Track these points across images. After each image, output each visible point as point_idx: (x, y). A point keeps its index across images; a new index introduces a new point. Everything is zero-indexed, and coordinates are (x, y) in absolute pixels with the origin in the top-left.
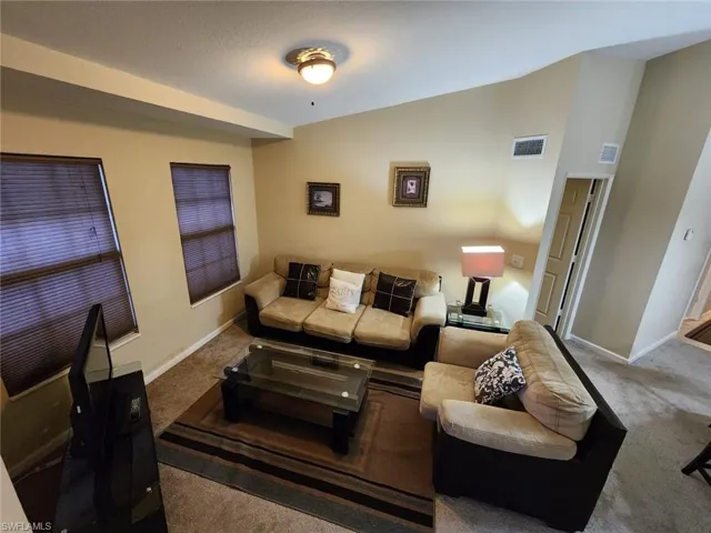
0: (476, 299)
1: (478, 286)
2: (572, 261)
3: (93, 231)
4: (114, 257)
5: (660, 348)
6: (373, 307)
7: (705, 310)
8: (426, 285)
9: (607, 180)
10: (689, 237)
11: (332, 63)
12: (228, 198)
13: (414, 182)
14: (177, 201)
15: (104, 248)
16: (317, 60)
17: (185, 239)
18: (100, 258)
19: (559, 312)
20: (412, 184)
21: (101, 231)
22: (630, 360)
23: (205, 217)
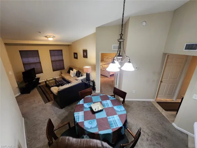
2: (117, 73)
3: (37, 59)
4: (40, 63)
11: (53, 38)
12: (62, 55)
14: (50, 56)
15: (38, 61)
16: (50, 37)
17: (52, 61)
18: (38, 63)
21: (38, 59)
23: (57, 58)
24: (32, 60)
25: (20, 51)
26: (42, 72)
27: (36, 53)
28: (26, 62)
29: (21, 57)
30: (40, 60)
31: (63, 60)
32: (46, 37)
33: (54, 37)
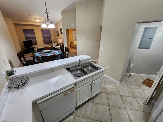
4: (35, 37)
14: (42, 33)
16: (37, 19)
17: (43, 37)
18: (34, 37)
21: (34, 35)
23: (46, 35)
24: (30, 35)
25: (23, 29)
26: (37, 44)
27: (32, 31)
28: (27, 37)
29: (24, 33)
30: (35, 36)
31: (51, 37)
32: (35, 19)
33: (40, 19)
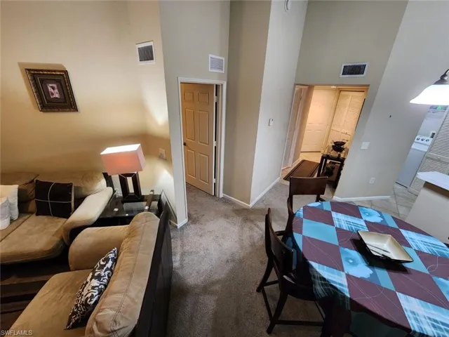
0: (131, 190)
1: (130, 180)
2: (214, 145)
5: (270, 191)
6: (37, 215)
7: (294, 161)
8: (88, 185)
9: (222, 85)
10: (271, 123)
13: (54, 85)
19: (214, 181)
20: (53, 88)
22: (251, 205)
